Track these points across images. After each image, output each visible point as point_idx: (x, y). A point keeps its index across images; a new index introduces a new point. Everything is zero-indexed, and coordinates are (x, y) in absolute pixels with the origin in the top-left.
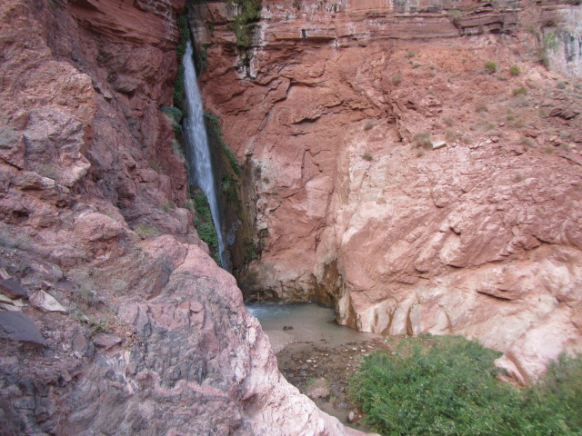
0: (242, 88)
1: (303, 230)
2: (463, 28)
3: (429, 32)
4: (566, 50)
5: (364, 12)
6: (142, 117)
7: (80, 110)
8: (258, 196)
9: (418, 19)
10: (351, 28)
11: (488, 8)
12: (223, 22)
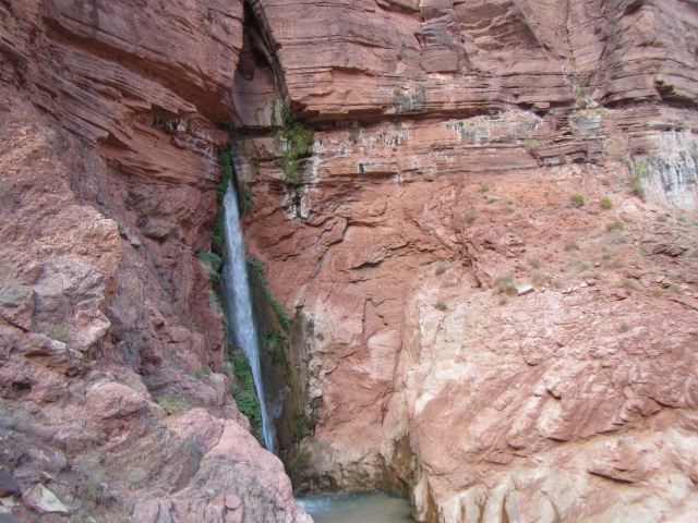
0: (291, 230)
1: (366, 397)
2: (542, 158)
3: (503, 164)
4: (662, 178)
5: (428, 144)
6: (174, 265)
7: (103, 260)
8: (311, 357)
9: (490, 150)
10: (415, 161)
11: (569, 137)
12: (271, 158)
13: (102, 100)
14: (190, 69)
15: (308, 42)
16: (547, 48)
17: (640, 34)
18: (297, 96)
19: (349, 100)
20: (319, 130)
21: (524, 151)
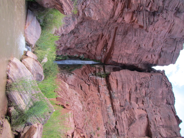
0: (87, 74)
2: (106, 124)
3: (104, 115)
5: (106, 99)
8: (65, 74)
9: (106, 113)
10: (102, 96)
11: (111, 131)
12: (100, 71)
13: (108, 34)
14: (114, 51)
15: (121, 76)
16: (129, 129)
18: (111, 73)
19: (112, 83)
20: (106, 79)
21: (107, 121)
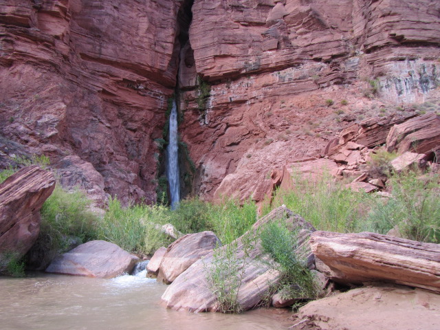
0: (202, 130)
2: (319, 84)
3: (299, 90)
4: (396, 88)
5: (261, 85)
6: (139, 141)
8: (202, 184)
9: (293, 84)
10: (255, 94)
11: (335, 72)
12: (193, 99)
13: (101, 78)
14: (143, 65)
15: (205, 47)
16: (334, 28)
17: (381, 10)
18: (199, 70)
19: (222, 69)
20: (214, 84)
21: (312, 82)
